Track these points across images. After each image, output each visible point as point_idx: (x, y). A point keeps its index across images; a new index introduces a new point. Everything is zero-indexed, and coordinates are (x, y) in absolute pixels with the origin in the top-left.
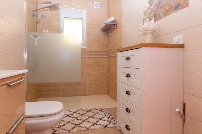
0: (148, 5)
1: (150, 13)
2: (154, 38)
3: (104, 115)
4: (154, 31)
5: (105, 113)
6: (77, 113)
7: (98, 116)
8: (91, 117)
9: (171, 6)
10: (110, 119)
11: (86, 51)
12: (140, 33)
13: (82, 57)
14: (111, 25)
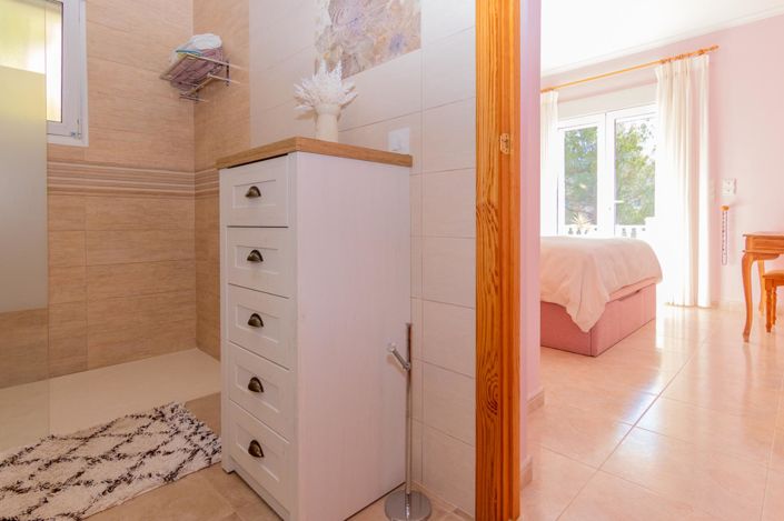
0: (327, 20)
1: (333, 49)
2: (342, 131)
3: (173, 431)
4: (343, 107)
5: (177, 421)
6: (22, 460)
7: (142, 444)
8: (103, 457)
9: (384, 39)
10: (196, 439)
11: (88, 163)
12: (301, 106)
13: (49, 189)
14: (205, 65)
